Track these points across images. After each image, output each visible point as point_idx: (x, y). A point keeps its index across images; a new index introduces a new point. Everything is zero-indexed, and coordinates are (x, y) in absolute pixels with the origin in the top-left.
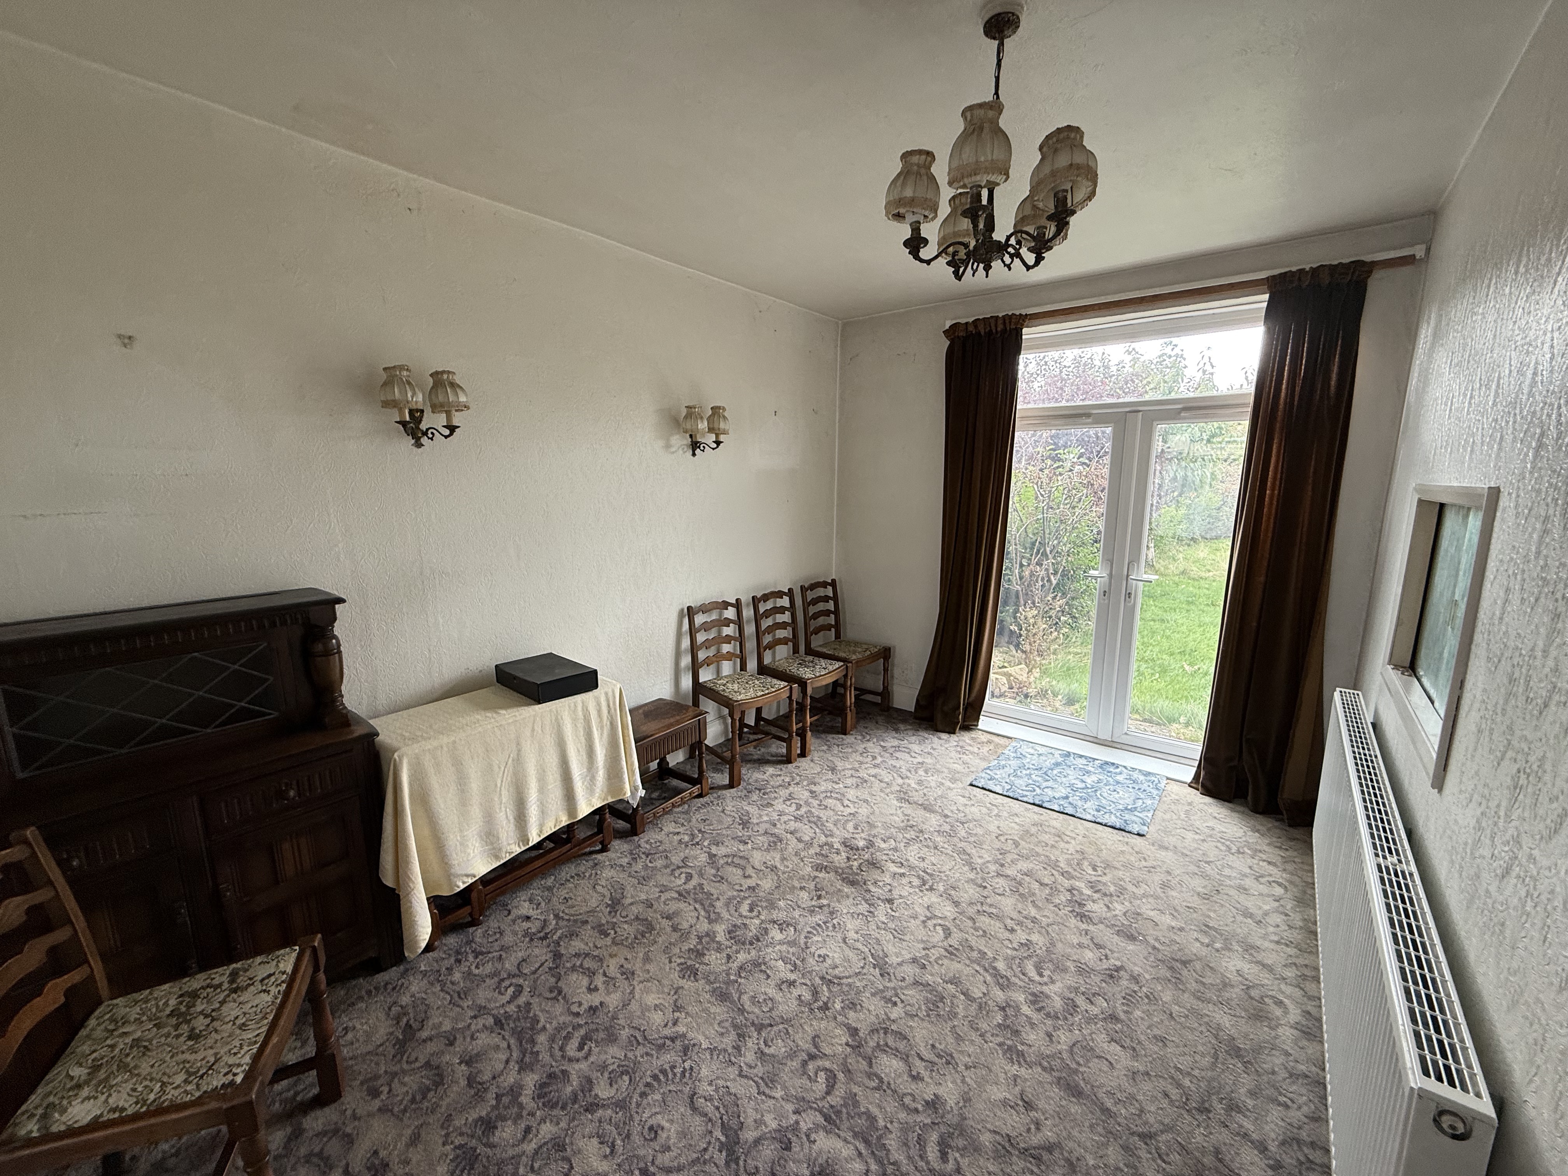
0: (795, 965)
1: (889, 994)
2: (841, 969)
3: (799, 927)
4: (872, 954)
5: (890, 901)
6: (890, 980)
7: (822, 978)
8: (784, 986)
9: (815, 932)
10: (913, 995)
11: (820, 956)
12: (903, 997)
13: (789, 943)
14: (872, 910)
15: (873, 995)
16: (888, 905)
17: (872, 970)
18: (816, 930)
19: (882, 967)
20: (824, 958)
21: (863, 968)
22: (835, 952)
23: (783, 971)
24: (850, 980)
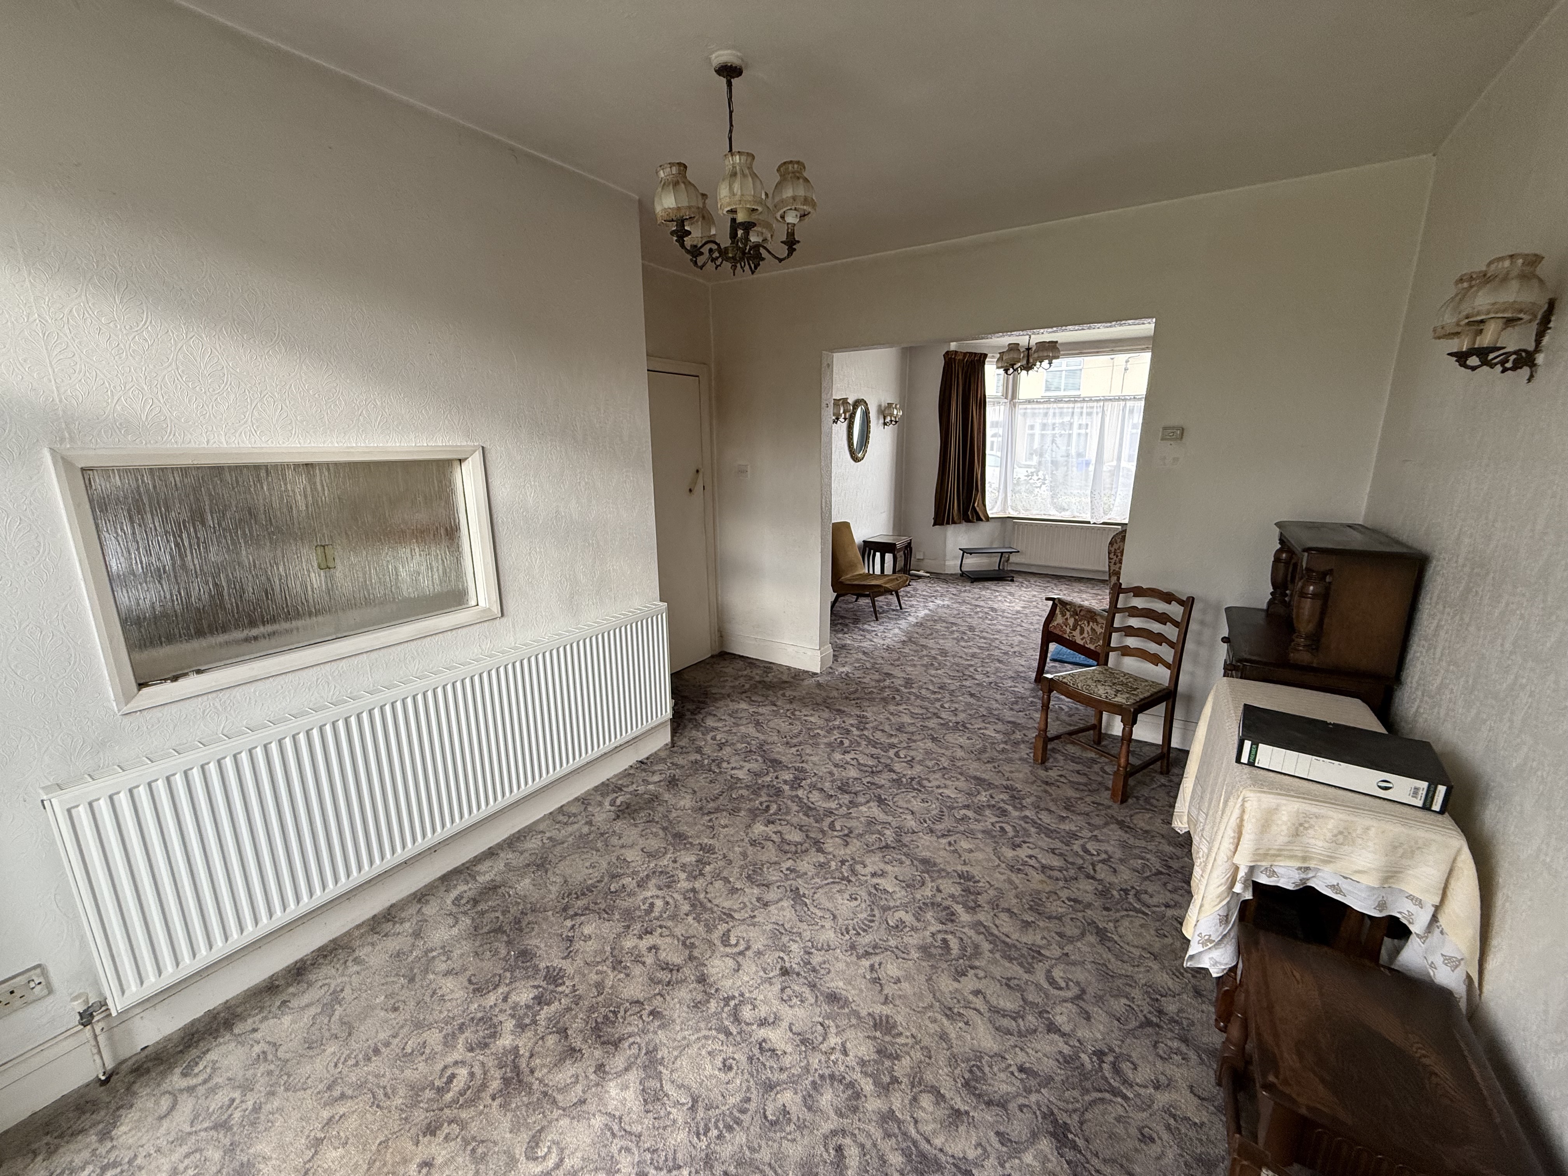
0: (876, 889)
1: (792, 876)
2: (835, 890)
3: (884, 926)
4: (806, 905)
5: (785, 972)
6: (791, 886)
7: (849, 881)
8: (880, 872)
9: (867, 923)
10: (773, 876)
11: (856, 899)
12: (781, 874)
13: (889, 908)
14: (807, 957)
15: (806, 874)
16: (787, 965)
17: (806, 892)
18: (866, 925)
19: (797, 896)
20: (852, 898)
21: (815, 893)
22: (844, 905)
23: (887, 884)
24: (826, 882)
